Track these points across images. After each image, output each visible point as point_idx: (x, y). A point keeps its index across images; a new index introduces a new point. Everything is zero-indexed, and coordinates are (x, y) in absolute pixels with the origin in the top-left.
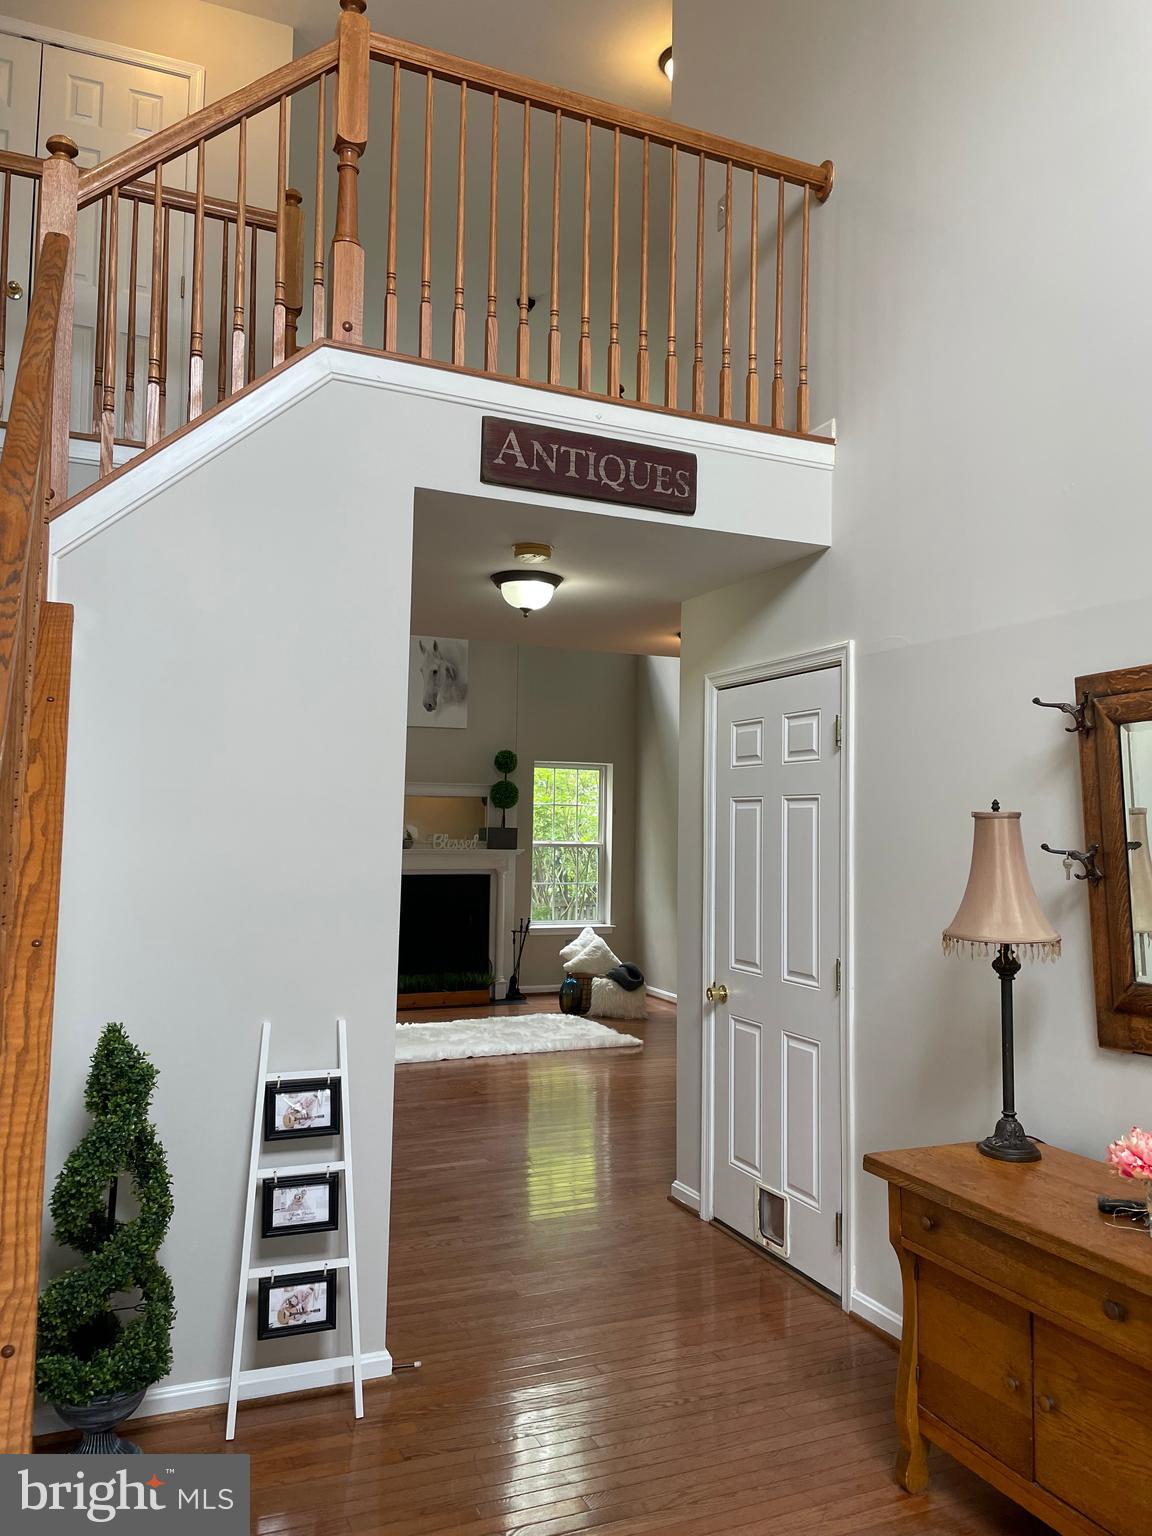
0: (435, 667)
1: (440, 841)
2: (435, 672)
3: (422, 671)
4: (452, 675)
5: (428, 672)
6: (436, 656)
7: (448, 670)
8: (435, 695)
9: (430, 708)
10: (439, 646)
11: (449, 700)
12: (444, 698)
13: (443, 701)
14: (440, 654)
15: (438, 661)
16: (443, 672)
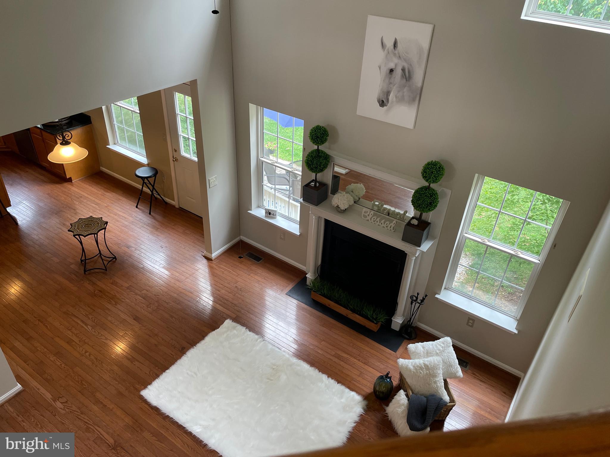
0: (392, 65)
1: (367, 214)
2: (391, 71)
3: (380, 68)
4: (407, 75)
5: (385, 70)
6: (395, 54)
7: (403, 70)
8: (388, 93)
9: (382, 103)
10: (399, 45)
11: (400, 100)
12: (396, 97)
13: (395, 99)
14: (399, 53)
15: (396, 60)
16: (398, 72)
